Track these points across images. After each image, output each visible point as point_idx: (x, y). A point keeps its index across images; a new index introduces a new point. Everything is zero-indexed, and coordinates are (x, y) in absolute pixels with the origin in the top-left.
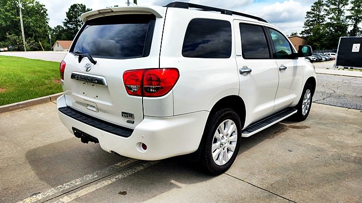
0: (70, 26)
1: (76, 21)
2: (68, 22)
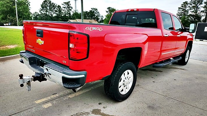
2: (42, 10)
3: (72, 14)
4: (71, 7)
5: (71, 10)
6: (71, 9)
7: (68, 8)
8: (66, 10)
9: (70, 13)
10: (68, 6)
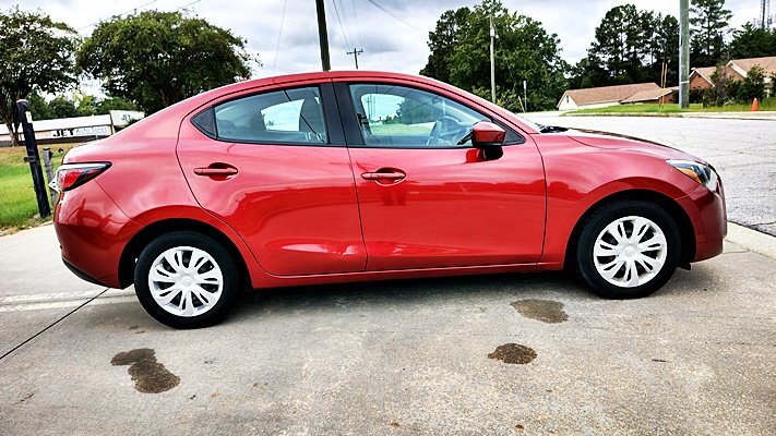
0: (601, 56)
1: (614, 44)
2: (598, 49)
3: (728, 39)
4: (725, 12)
5: (725, 24)
6: (723, 20)
7: (710, 20)
8: (699, 28)
9: (719, 40)
10: (711, 9)
